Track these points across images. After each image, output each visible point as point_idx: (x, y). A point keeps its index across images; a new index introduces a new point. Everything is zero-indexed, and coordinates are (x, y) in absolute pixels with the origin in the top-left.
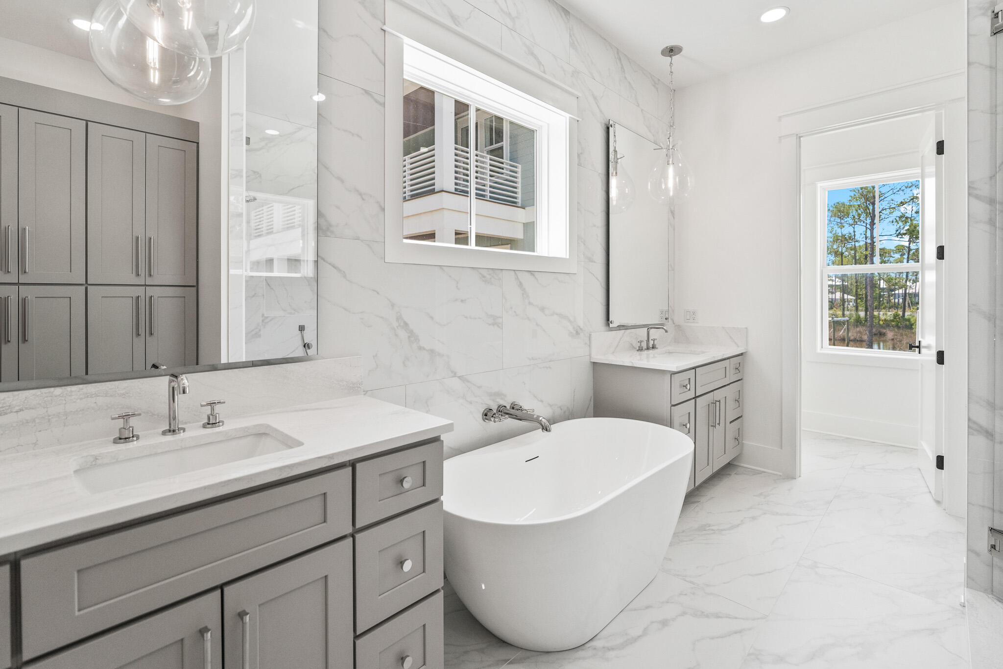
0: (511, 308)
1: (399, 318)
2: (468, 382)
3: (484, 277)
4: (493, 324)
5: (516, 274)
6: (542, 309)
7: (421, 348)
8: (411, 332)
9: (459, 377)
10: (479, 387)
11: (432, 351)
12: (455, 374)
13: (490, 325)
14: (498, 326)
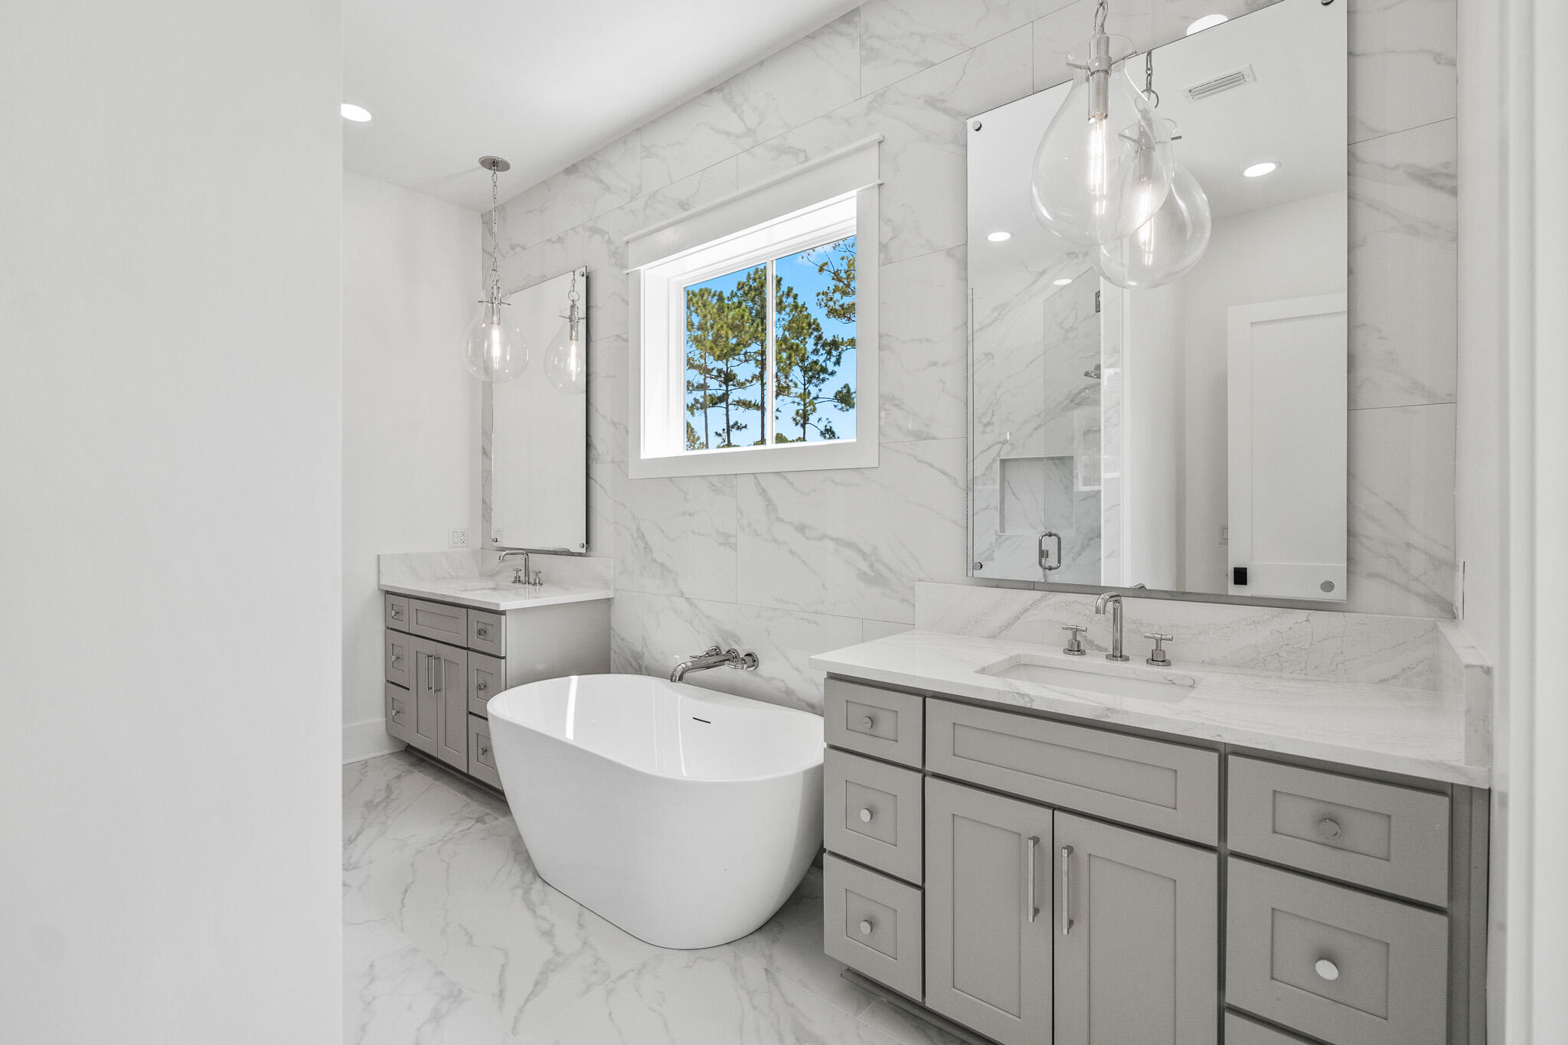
0: (750, 525)
1: (638, 529)
2: (696, 607)
3: (714, 486)
4: (725, 544)
5: (756, 478)
6: (801, 529)
7: (654, 560)
8: (647, 543)
9: (686, 598)
10: (709, 617)
11: (662, 565)
12: (682, 595)
13: (720, 544)
14: (731, 547)
